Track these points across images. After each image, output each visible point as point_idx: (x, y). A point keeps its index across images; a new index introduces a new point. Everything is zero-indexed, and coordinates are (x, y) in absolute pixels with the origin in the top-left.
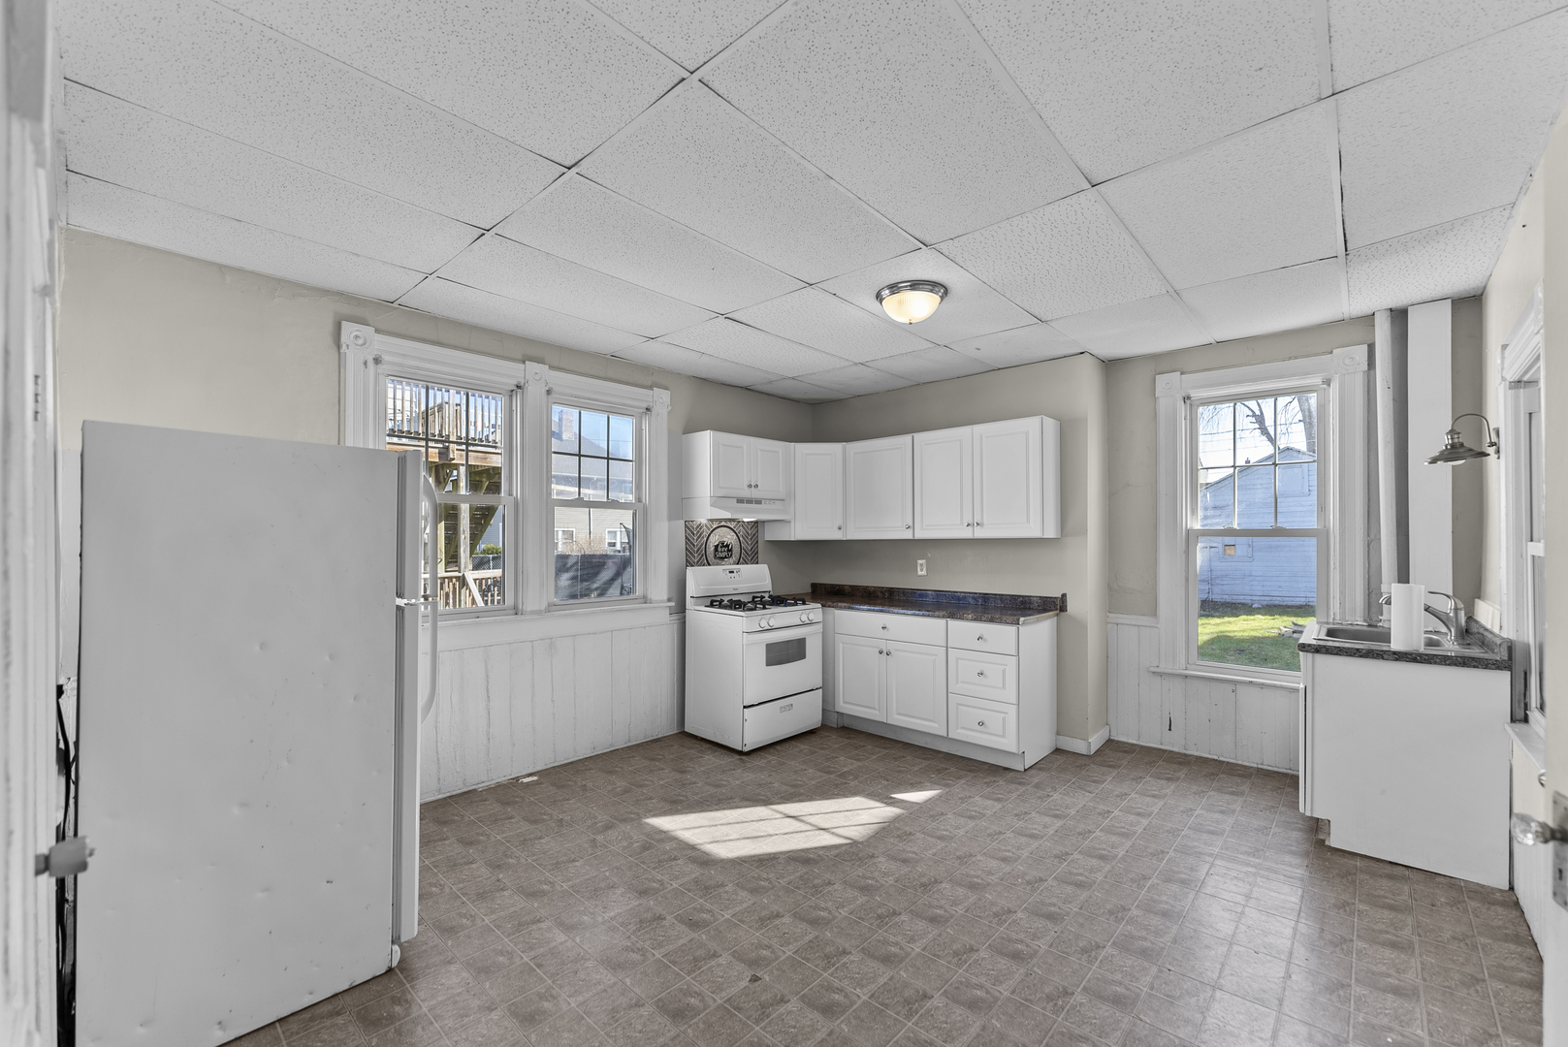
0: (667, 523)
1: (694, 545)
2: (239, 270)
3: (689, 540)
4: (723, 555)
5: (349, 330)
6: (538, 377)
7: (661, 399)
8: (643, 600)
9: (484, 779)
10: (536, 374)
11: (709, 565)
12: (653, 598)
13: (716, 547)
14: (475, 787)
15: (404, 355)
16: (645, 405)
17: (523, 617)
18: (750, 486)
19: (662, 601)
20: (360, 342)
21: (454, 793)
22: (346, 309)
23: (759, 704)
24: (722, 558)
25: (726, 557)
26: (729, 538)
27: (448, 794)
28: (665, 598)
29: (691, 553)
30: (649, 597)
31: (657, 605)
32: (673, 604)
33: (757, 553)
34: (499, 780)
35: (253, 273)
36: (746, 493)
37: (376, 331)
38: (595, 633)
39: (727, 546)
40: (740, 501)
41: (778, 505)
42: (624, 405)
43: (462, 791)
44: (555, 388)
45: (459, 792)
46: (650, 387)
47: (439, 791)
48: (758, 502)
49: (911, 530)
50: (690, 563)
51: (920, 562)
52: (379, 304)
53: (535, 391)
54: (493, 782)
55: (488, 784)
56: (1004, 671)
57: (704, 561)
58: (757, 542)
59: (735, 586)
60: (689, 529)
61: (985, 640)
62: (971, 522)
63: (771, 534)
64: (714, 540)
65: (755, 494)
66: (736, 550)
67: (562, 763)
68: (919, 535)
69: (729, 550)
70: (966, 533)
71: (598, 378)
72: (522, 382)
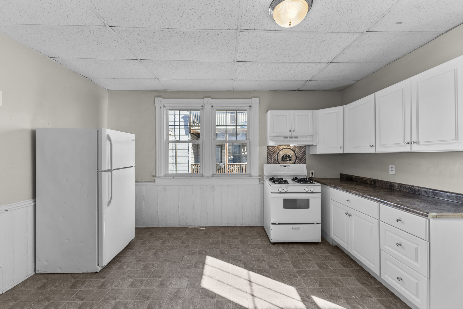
0: (258, 148)
1: (271, 156)
2: (135, 91)
3: (269, 154)
4: (287, 159)
5: (157, 99)
6: (208, 102)
7: (255, 102)
8: (249, 175)
9: (192, 225)
10: (207, 101)
11: (279, 163)
12: (252, 175)
13: (283, 157)
14: (189, 226)
15: (170, 103)
16: (249, 105)
17: (204, 178)
18: (290, 131)
19: (256, 176)
20: (159, 102)
21: (183, 226)
22: (157, 94)
23: (279, 224)
24: (286, 161)
25: (288, 161)
26: (290, 153)
27: (181, 226)
28: (257, 175)
29: (270, 159)
30: (251, 174)
31: (254, 177)
32: (260, 178)
33: (306, 159)
34: (196, 226)
35: (138, 91)
36: (289, 134)
37: (163, 98)
38: (229, 185)
39: (289, 156)
40: (285, 137)
41: (308, 138)
42: (240, 106)
43: (185, 226)
44: (214, 105)
45: (184, 226)
46: (251, 99)
47: (179, 224)
48: (297, 137)
49: (374, 148)
50: (269, 162)
51: (390, 166)
52: (165, 91)
53: (207, 107)
54: (194, 226)
55: (193, 226)
56: (417, 249)
57: (276, 161)
58: (306, 154)
59: (286, 173)
60: (269, 149)
61: (403, 223)
62: (409, 141)
63: (313, 151)
64: (282, 154)
65: (294, 134)
66: (294, 158)
67: (216, 226)
68: (379, 150)
69: (289, 158)
70: (407, 149)
71: (230, 99)
72: (203, 105)
